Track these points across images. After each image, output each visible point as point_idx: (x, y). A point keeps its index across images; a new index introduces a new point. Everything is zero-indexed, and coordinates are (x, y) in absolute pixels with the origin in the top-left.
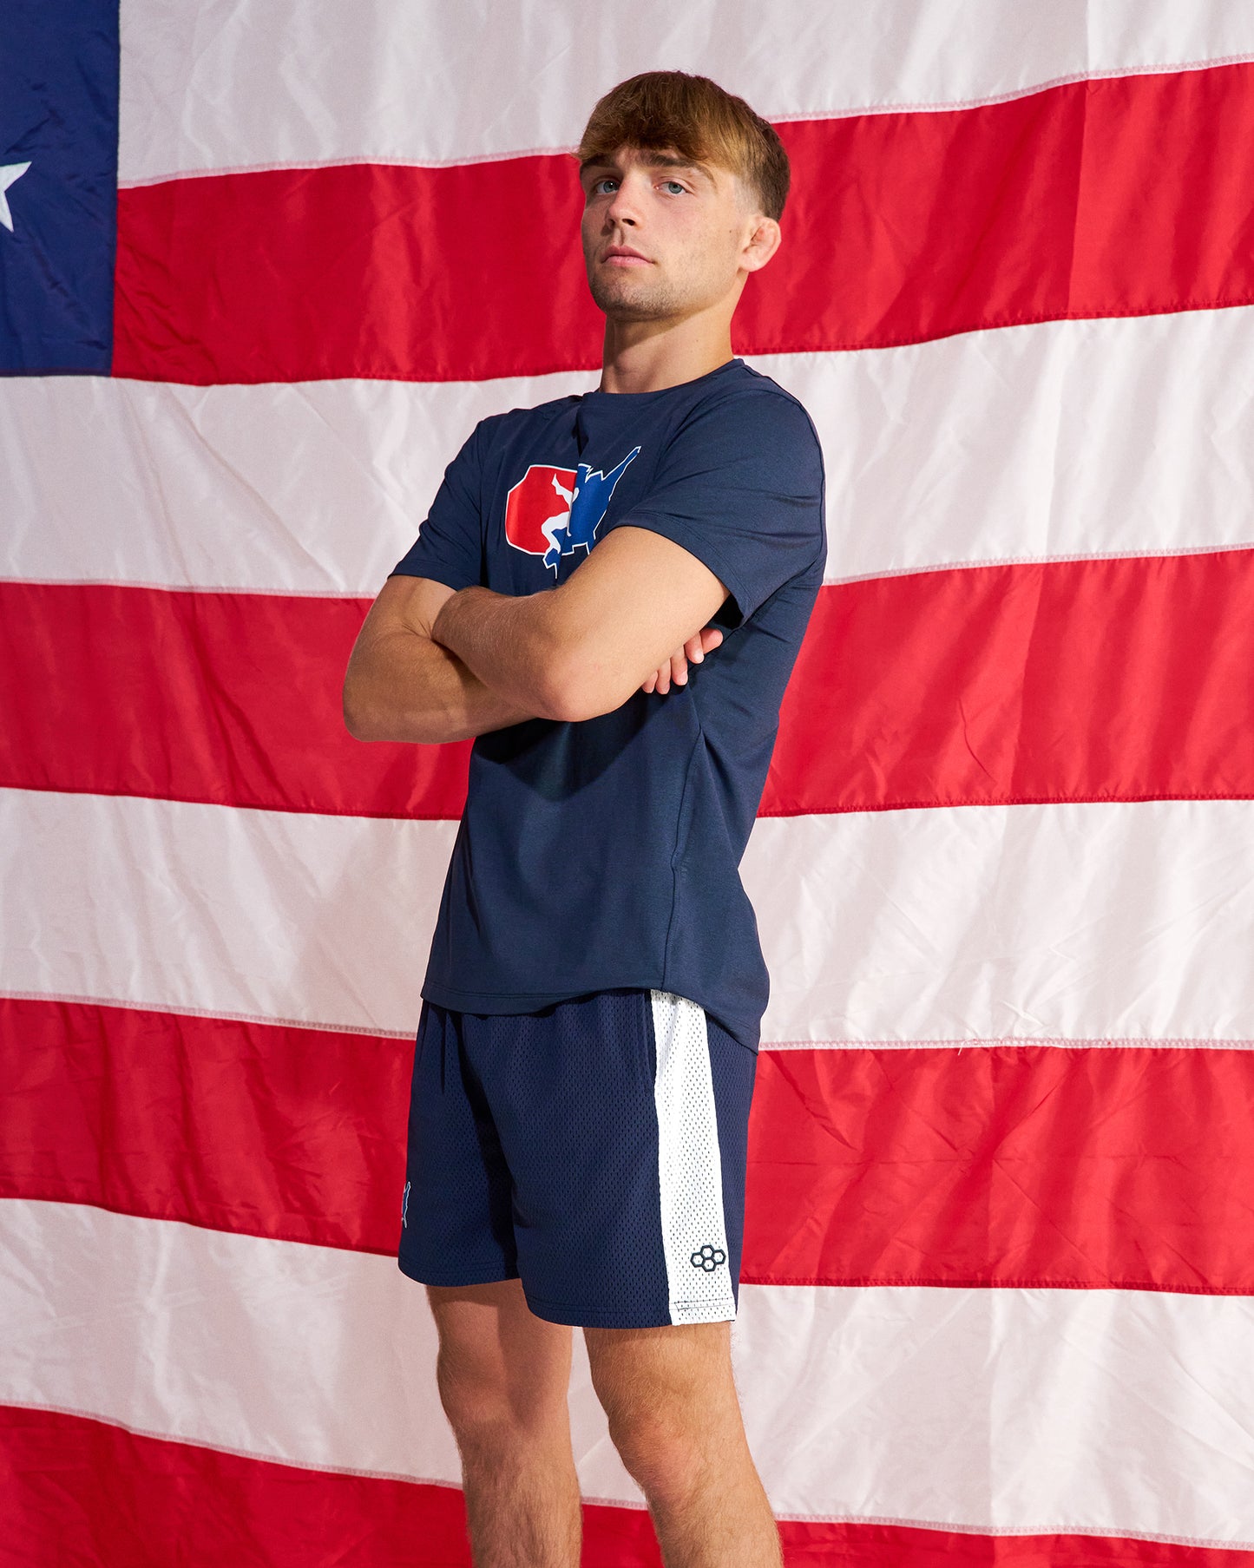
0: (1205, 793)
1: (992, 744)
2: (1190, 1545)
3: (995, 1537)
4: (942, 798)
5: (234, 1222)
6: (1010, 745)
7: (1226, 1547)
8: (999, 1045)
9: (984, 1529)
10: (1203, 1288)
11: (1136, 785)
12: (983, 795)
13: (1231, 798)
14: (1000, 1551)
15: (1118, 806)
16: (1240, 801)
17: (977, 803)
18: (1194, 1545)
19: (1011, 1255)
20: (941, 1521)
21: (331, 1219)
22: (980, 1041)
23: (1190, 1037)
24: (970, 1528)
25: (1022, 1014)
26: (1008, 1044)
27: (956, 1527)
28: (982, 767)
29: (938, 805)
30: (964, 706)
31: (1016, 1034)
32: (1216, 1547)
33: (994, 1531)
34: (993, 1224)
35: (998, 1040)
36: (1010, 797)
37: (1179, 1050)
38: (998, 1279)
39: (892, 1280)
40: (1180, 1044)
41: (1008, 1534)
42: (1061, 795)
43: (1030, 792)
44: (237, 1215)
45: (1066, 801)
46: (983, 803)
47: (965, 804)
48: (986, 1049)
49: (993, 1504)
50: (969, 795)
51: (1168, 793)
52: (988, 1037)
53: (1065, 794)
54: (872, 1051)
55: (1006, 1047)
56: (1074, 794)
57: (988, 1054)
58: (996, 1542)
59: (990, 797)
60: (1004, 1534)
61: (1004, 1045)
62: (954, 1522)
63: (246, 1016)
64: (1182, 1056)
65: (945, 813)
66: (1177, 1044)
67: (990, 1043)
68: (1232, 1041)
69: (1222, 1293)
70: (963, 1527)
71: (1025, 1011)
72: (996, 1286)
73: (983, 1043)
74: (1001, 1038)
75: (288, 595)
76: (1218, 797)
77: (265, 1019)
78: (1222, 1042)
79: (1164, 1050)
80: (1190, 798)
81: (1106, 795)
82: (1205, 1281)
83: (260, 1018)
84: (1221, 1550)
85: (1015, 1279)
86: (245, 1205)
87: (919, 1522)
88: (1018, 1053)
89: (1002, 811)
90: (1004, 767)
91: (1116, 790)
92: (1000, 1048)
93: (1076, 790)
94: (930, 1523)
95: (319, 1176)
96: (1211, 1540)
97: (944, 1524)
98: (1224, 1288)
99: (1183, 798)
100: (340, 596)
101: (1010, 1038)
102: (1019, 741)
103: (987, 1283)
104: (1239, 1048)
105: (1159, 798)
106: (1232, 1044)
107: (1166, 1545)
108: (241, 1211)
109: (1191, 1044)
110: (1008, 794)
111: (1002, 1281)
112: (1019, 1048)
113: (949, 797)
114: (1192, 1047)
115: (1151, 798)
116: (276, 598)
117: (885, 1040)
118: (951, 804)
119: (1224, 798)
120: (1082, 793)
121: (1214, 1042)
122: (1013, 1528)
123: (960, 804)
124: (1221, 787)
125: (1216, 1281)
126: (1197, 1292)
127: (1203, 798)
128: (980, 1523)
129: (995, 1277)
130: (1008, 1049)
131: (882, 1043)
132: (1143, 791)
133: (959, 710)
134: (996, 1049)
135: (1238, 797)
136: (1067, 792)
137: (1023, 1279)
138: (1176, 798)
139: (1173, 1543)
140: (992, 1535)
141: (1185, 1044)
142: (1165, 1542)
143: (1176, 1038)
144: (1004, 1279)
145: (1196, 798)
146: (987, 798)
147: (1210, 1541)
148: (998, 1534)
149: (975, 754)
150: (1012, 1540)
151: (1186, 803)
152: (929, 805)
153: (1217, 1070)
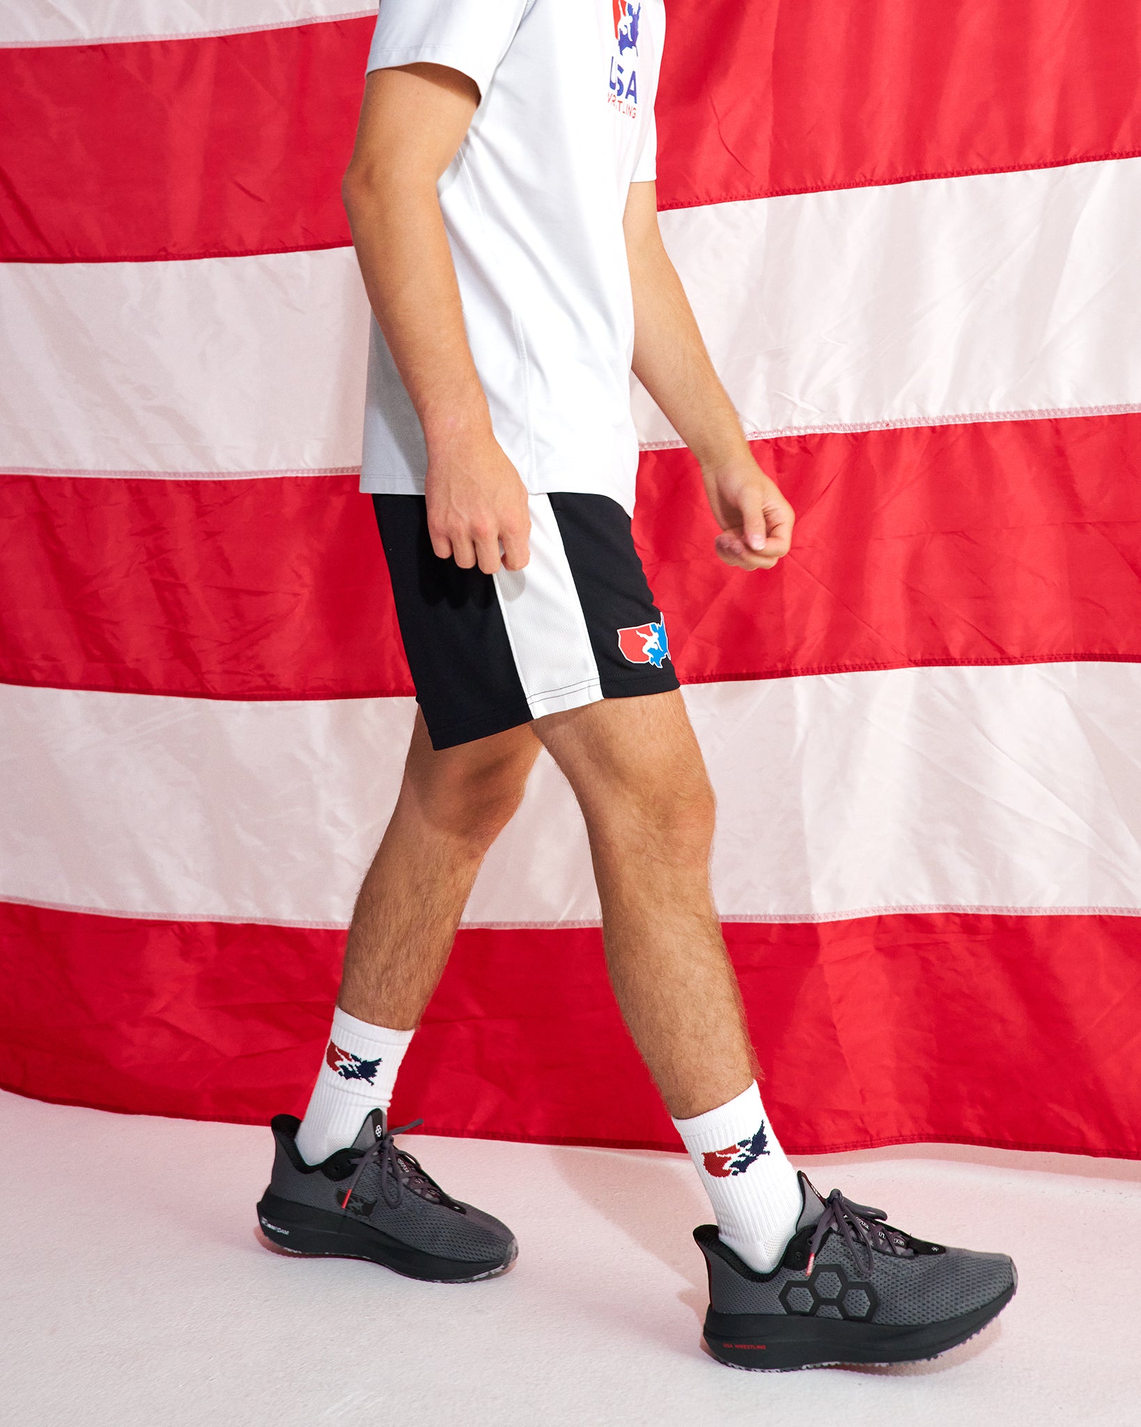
0: (960, 169)
1: (747, 138)
2: (1012, 914)
3: (818, 924)
4: (702, 196)
5: (37, 676)
6: (764, 136)
7: (1048, 913)
8: (779, 435)
9: (807, 917)
10: (1001, 659)
11: (892, 166)
12: (742, 190)
13: (987, 172)
14: (824, 937)
15: (877, 189)
16: (996, 175)
17: (736, 199)
18: (1016, 914)
19: (808, 643)
20: (762, 914)
21: (131, 665)
22: (760, 433)
23: (967, 412)
24: (792, 917)
25: (798, 402)
26: (788, 434)
27: (778, 918)
28: (739, 163)
29: (699, 204)
30: (715, 103)
31: (795, 424)
32: (1037, 914)
33: (816, 918)
34: (788, 614)
35: (778, 430)
36: (769, 189)
37: (956, 425)
38: (798, 667)
39: (693, 677)
40: (957, 419)
41: (830, 919)
42: (819, 183)
43: (788, 183)
44: (40, 670)
45: (825, 189)
46: (743, 198)
47: (725, 200)
48: (766, 441)
49: (813, 892)
50: (728, 192)
51: (924, 173)
52: (768, 428)
53: (822, 182)
54: (654, 452)
55: (786, 437)
56: (832, 181)
57: (769, 445)
58: (820, 930)
59: (749, 191)
60: (826, 921)
61: (784, 435)
62: (776, 914)
63: (33, 469)
64: (960, 431)
65: (707, 210)
66: (954, 419)
67: (770, 434)
68: (1008, 412)
69: (1020, 662)
70: (785, 917)
71: (802, 400)
72: (797, 674)
73: (763, 435)
74: (780, 428)
75: (34, 46)
76: (973, 173)
77: (51, 471)
78: (998, 414)
79: (942, 426)
80: (946, 176)
81: (863, 180)
82: (1001, 651)
83: (46, 470)
84: (1042, 917)
85: (815, 666)
86: (46, 658)
87: (741, 917)
88: (799, 442)
89: (762, 204)
90: (760, 160)
91: (873, 171)
92: (781, 438)
93: (834, 176)
94: (751, 916)
95: (116, 623)
96: (1032, 908)
97: (765, 916)
98: (1022, 657)
99: (939, 176)
100: (86, 44)
101: (790, 428)
102: (773, 133)
103: (787, 673)
104: (1016, 418)
105: (915, 179)
106: (1008, 416)
107: (988, 915)
108: (42, 663)
109: (969, 419)
110: (766, 186)
111: (802, 669)
112: (799, 437)
113: (708, 193)
114: (969, 422)
115: (908, 179)
116: (23, 50)
117: (666, 440)
118: (711, 201)
119: (980, 172)
120: (839, 180)
121: (990, 414)
122: (835, 913)
123: (720, 201)
124: (977, 163)
125: (1013, 651)
126: (996, 663)
127: (959, 174)
128: (802, 912)
129: (794, 665)
130: (788, 438)
131: (664, 443)
132: (900, 174)
133: (711, 108)
134: (776, 439)
135: (993, 171)
136: (824, 179)
137: (823, 666)
138: (933, 177)
139: (995, 913)
140: (814, 922)
141: (962, 419)
142: (986, 913)
143: (953, 414)
144: (804, 668)
145: (952, 175)
146: (746, 192)
147: (1030, 909)
148: (820, 921)
149: (730, 148)
150: (835, 924)
151: (942, 182)
152: (690, 205)
153: (994, 443)
